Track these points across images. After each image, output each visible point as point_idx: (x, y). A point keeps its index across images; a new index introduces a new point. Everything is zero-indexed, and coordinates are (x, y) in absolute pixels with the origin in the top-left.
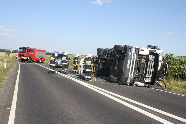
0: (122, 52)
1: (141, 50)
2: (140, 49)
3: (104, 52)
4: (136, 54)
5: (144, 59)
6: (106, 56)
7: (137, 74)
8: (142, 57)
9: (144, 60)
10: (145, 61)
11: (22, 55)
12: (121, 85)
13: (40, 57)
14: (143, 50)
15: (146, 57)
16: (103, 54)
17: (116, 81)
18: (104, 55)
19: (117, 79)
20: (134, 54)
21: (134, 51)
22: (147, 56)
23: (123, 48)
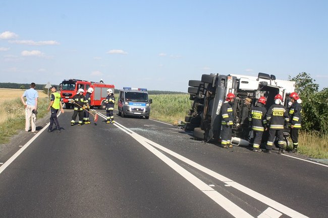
0: (213, 86)
1: (243, 82)
2: (241, 81)
3: (200, 87)
4: (233, 90)
5: (249, 97)
6: (203, 94)
7: (238, 124)
8: (244, 94)
9: (250, 100)
10: (251, 102)
11: (68, 96)
12: (208, 143)
13: (102, 99)
14: (247, 82)
15: (253, 94)
16: (199, 90)
17: (203, 137)
18: (200, 92)
19: (204, 134)
20: (230, 89)
21: (230, 84)
22: (254, 92)
23: (215, 79)
